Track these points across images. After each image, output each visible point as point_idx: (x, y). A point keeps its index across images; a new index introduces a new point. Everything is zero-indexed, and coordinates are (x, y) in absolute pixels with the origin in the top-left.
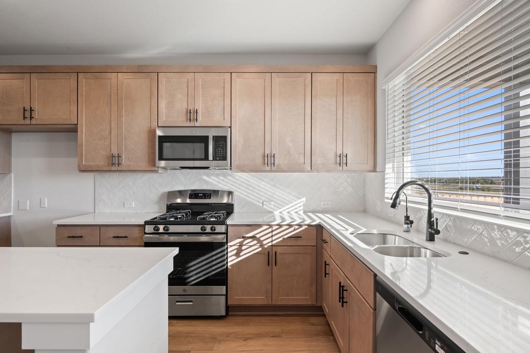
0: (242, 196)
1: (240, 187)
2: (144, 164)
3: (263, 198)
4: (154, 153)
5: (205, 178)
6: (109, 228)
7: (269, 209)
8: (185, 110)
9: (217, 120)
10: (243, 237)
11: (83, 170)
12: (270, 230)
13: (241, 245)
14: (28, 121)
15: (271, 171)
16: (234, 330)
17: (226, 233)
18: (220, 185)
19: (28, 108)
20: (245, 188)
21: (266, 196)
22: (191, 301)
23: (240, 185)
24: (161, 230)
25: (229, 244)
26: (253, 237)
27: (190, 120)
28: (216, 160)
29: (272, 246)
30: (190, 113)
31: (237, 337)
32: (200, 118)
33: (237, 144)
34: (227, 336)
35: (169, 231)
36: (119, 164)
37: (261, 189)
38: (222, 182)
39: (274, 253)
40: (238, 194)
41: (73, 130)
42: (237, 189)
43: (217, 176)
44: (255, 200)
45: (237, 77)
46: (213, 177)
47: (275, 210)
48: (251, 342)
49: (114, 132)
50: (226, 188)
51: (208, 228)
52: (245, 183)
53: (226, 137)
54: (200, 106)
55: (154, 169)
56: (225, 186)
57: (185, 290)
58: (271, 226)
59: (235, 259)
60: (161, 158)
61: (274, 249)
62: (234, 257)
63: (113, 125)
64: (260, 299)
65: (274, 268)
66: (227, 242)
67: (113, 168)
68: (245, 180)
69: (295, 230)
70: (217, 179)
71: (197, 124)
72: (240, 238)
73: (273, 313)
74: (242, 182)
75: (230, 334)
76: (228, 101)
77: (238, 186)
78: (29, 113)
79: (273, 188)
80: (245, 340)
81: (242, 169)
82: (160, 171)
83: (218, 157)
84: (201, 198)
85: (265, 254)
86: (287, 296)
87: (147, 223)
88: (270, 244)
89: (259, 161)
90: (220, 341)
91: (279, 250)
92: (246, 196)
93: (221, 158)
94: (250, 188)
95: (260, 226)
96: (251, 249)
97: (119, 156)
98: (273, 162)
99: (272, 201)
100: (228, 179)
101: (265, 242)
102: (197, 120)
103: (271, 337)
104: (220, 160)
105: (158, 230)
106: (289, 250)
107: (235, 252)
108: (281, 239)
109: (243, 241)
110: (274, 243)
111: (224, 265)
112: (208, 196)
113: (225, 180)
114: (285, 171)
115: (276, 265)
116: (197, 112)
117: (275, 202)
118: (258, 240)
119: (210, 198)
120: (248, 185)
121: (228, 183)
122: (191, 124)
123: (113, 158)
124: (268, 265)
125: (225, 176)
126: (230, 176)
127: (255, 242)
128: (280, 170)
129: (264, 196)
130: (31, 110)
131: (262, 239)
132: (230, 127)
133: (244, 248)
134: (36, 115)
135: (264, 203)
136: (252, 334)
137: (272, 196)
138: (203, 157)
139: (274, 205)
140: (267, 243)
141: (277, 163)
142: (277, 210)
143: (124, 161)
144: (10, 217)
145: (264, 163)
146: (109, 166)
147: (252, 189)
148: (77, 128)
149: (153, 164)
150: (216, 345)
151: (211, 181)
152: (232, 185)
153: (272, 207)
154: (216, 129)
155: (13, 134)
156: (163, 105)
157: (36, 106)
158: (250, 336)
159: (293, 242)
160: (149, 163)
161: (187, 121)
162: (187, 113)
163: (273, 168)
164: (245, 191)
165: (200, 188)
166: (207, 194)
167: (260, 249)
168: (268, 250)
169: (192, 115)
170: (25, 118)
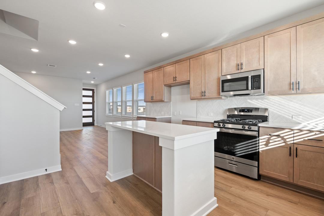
0: (275, 111)
1: (273, 106)
2: (215, 95)
3: (292, 113)
4: (219, 89)
5: (249, 101)
6: (200, 123)
7: (297, 121)
8: (236, 64)
9: (255, 66)
10: (270, 135)
11: (192, 99)
12: (292, 132)
13: (269, 139)
14: (175, 82)
15: (297, 94)
16: (261, 188)
17: (258, 131)
18: (258, 105)
19: (175, 77)
20: (277, 106)
21: (295, 112)
22: (237, 165)
23: (273, 105)
24: (221, 126)
25: (260, 138)
26: (278, 136)
27: (238, 69)
28: (254, 89)
29: (294, 143)
30: (238, 65)
31: (262, 192)
32: (244, 67)
33: (269, 79)
34: (256, 189)
35: (225, 127)
36: (205, 95)
37: (291, 107)
38: (260, 103)
39: (295, 149)
40: (272, 110)
41: (188, 83)
42: (271, 107)
43: (257, 99)
44: (285, 115)
45: (268, 37)
46: (254, 100)
47: (303, 122)
48: (271, 198)
49: (203, 81)
50: (263, 107)
51: (247, 127)
52: (277, 103)
53: (260, 75)
54: (244, 61)
55: (220, 97)
56: (262, 105)
57: (233, 158)
58: (292, 130)
59: (265, 147)
60: (223, 91)
61: (296, 146)
62: (264, 146)
63: (202, 79)
64: (284, 177)
65: (296, 159)
66: (259, 137)
67: (203, 98)
68: (277, 101)
69: (316, 134)
70: (257, 102)
71: (242, 71)
72: (267, 135)
73: (295, 190)
74: (275, 103)
75: (258, 189)
76: (262, 54)
77: (272, 105)
78: (175, 78)
79: (302, 106)
80: (268, 195)
81: (272, 94)
82: (223, 98)
83: (255, 87)
84: (246, 112)
85: (287, 148)
86: (308, 181)
87: (215, 122)
88: (292, 142)
89: (286, 87)
90: (250, 190)
91: (300, 147)
92: (278, 111)
93: (257, 88)
94: (281, 106)
95: (283, 129)
96: (275, 143)
97: (205, 92)
98: (298, 87)
99: (300, 115)
100: (265, 101)
101: (288, 140)
102: (242, 68)
103: (289, 201)
104: (256, 89)
105: (220, 125)
106: (310, 148)
107: (265, 143)
108: (302, 140)
109: (271, 137)
110: (295, 141)
111: (256, 149)
112: (250, 111)
113: (262, 102)
114: (310, 93)
115: (296, 157)
116: (242, 64)
117: (303, 116)
118: (283, 138)
119: (252, 112)
120: (280, 105)
121: (264, 103)
122: (239, 71)
123: (203, 93)
124: (290, 156)
125: (262, 99)
126: (266, 99)
127: (280, 139)
128: (304, 92)
129: (293, 112)
130: (176, 77)
131: (285, 137)
132: (264, 69)
133: (271, 141)
134: (177, 79)
135: (293, 116)
136: (273, 194)
137: (300, 112)
138: (246, 88)
139: (302, 119)
140: (290, 141)
141: (302, 88)
142: (305, 122)
143: (207, 94)
144: (171, 117)
145: (290, 89)
146: (201, 96)
147: (283, 107)
148: (190, 82)
149: (219, 94)
150: (247, 190)
151: (253, 103)
152: (267, 105)
153: (301, 119)
154: (254, 71)
155: (172, 87)
156: (224, 64)
157: (177, 76)
158: (271, 195)
159: (314, 143)
160: (218, 94)
161: (237, 70)
162: (237, 66)
163: (298, 91)
164: (277, 108)
165: (246, 107)
166: (249, 110)
167: (284, 144)
168: (290, 146)
169: (239, 66)
170: (174, 80)
